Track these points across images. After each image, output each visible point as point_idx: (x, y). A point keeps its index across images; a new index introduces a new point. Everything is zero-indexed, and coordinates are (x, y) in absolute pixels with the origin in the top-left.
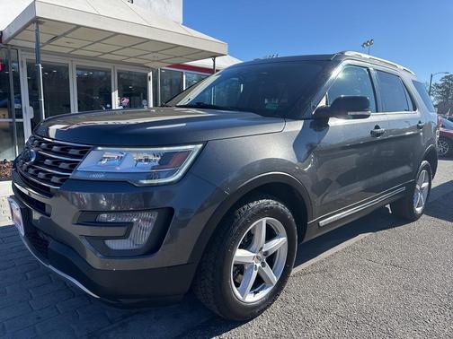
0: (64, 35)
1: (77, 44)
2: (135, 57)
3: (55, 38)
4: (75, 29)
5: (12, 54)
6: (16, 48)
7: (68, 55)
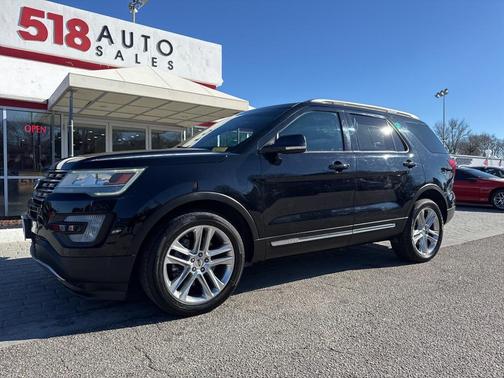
0: (96, 100)
1: (111, 107)
2: (167, 117)
3: (90, 103)
4: (103, 95)
5: (56, 120)
6: (59, 113)
7: (105, 118)
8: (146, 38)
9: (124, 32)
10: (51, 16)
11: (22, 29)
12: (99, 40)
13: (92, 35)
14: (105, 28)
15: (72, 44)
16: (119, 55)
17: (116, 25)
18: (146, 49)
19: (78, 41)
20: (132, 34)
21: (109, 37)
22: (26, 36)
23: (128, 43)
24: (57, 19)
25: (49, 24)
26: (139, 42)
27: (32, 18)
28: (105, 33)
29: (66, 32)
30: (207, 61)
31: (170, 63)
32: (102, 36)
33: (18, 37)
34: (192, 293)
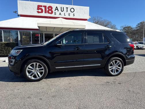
8: (67, 8)
9: (61, 7)
10: (44, 6)
11: (38, 11)
12: (55, 11)
13: (53, 10)
14: (57, 7)
15: (49, 13)
16: (60, 14)
17: (59, 6)
18: (67, 11)
19: (50, 12)
20: (63, 8)
21: (58, 9)
22: (38, 12)
23: (62, 10)
24: (45, 7)
25: (43, 8)
26: (65, 9)
27: (40, 7)
28: (57, 9)
29: (47, 10)
30: (85, 12)
31: (74, 14)
32: (56, 9)
33: (37, 13)
34: (34, 77)
